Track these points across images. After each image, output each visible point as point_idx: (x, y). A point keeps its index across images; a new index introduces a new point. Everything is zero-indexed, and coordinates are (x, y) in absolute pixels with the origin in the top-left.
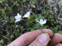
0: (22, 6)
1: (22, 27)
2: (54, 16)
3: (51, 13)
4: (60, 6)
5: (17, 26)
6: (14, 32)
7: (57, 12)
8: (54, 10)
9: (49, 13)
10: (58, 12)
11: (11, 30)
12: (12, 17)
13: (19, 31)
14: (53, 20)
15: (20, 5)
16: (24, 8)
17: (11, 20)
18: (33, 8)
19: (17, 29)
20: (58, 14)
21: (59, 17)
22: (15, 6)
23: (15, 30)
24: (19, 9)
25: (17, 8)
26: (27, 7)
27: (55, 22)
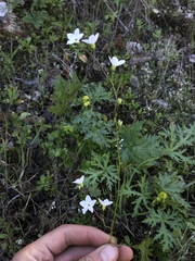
0: (47, 53)
1: (41, 120)
2: (141, 92)
3: (133, 80)
4: (160, 64)
5: (24, 115)
6: (15, 134)
7: (150, 81)
8: (144, 73)
9: (126, 82)
10: (154, 81)
11: (7, 125)
12: (11, 86)
13: (29, 131)
14: (137, 105)
15: (40, 51)
16: (52, 60)
17: (7, 96)
18: (79, 63)
19: (23, 123)
20: (153, 88)
21: (155, 96)
22: (25, 52)
23: (18, 126)
24: (35, 62)
25: (28, 57)
26: (62, 57)
27: (140, 112)
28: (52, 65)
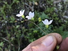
0: (23, 3)
1: (24, 28)
2: (59, 14)
3: (56, 10)
4: (65, 3)
5: (18, 26)
6: (15, 34)
8: (59, 7)
9: (53, 11)
10: (63, 9)
11: (12, 31)
12: (12, 16)
13: (20, 32)
14: (58, 19)
15: (21, 3)
16: (25, 5)
17: (11, 20)
18: (35, 6)
19: (18, 29)
20: (63, 12)
21: (64, 15)
22: (15, 4)
23: (16, 31)
24: (19, 7)
25: (17, 5)
26: (29, 4)
27: (59, 21)
28: (25, 7)
